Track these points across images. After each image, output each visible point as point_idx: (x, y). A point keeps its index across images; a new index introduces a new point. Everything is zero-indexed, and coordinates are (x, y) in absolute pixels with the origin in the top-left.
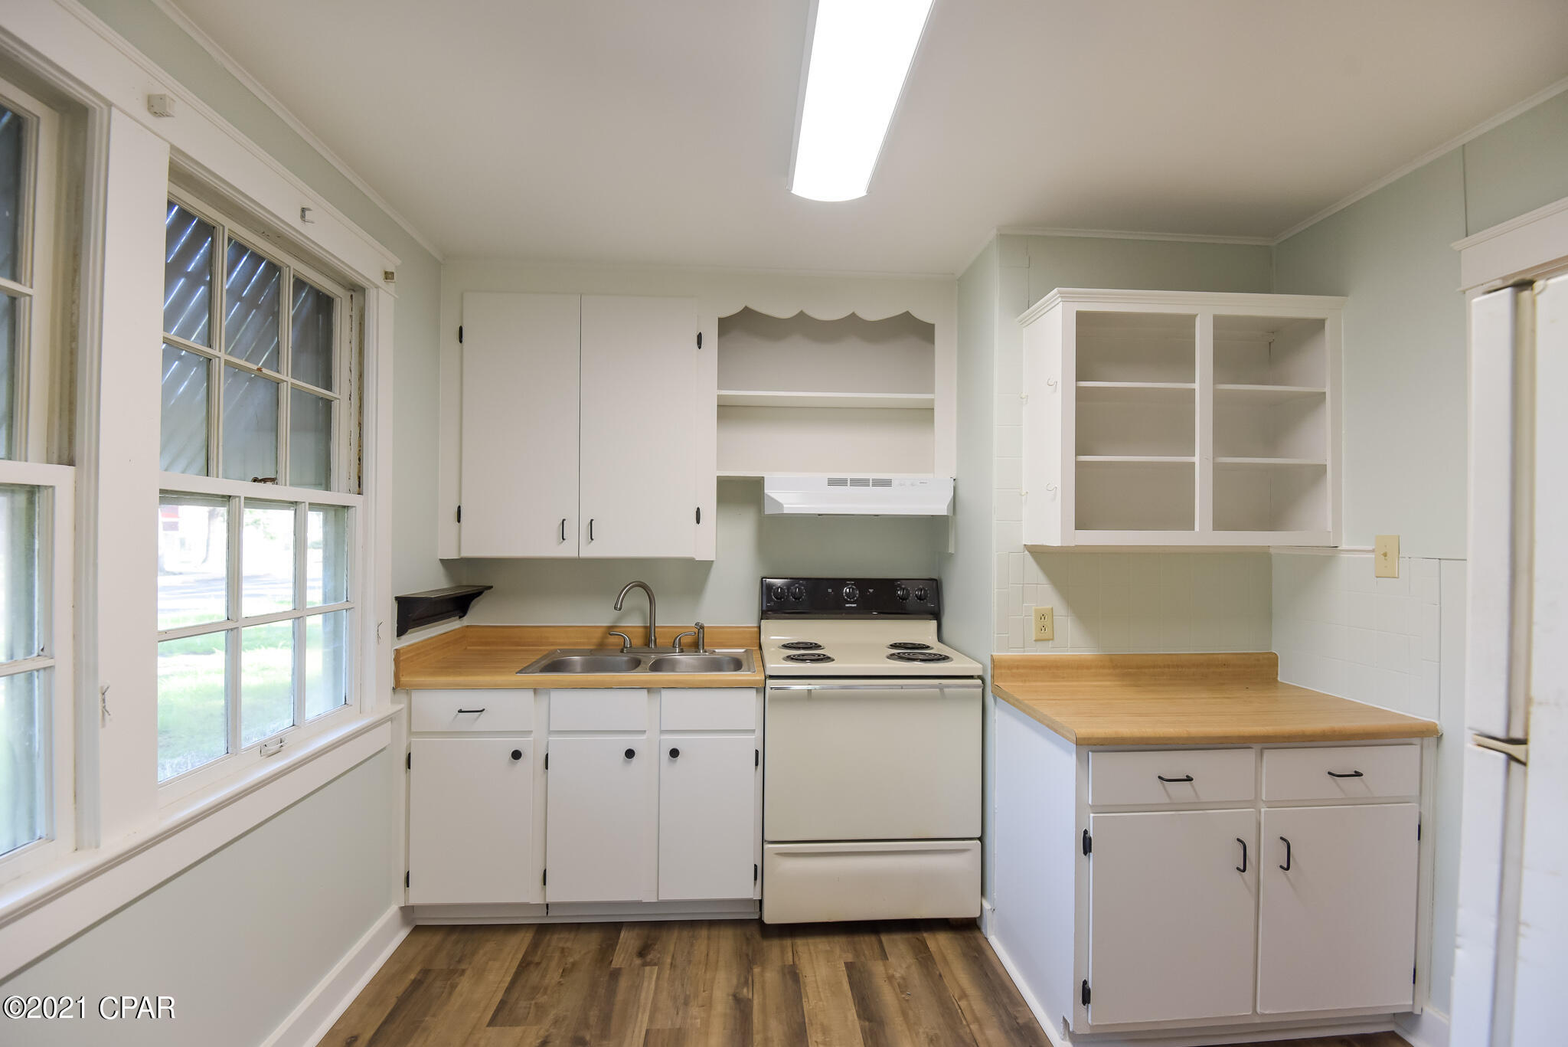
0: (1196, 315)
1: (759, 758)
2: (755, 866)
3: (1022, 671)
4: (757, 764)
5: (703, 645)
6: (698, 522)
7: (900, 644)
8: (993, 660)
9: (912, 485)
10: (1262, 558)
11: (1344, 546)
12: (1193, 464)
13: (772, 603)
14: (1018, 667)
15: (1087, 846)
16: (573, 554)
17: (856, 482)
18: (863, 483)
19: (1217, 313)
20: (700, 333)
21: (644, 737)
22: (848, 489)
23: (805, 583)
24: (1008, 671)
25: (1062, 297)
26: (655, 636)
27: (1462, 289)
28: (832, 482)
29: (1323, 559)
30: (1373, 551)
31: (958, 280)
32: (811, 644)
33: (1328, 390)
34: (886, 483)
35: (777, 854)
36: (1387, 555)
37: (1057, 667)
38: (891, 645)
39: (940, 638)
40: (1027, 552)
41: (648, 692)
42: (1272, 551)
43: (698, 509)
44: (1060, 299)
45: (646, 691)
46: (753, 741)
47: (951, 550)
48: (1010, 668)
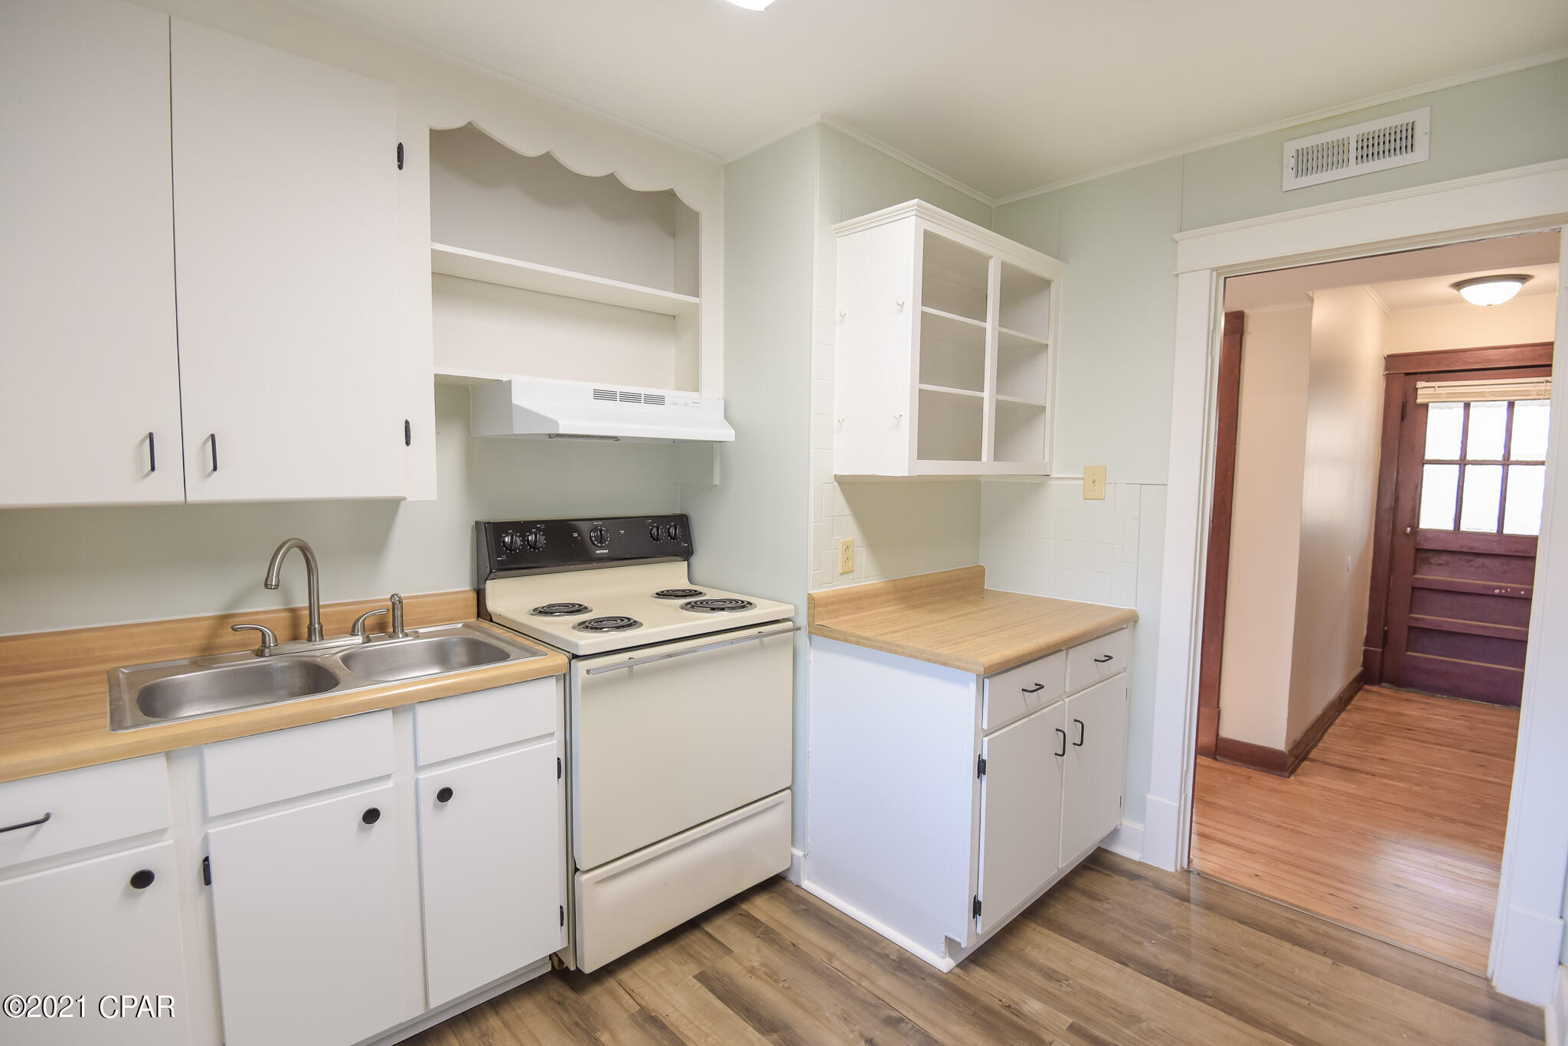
0: (990, 257)
1: (565, 768)
2: (561, 907)
3: (835, 606)
4: (559, 777)
5: (402, 626)
6: (408, 443)
7: (668, 591)
8: (811, 599)
9: (686, 404)
10: (972, 485)
11: (1054, 475)
12: (982, 399)
13: (504, 557)
14: (832, 603)
15: (981, 768)
16: (175, 496)
17: (628, 397)
18: (633, 398)
19: (1005, 260)
20: (400, 144)
21: (390, 784)
22: (618, 406)
23: (543, 527)
24: (825, 609)
25: (917, 210)
26: (319, 623)
27: (1176, 272)
28: (599, 395)
29: (1034, 485)
30: (1082, 479)
31: (725, 166)
32: (573, 605)
33: (1050, 343)
34: (658, 400)
35: (598, 882)
36: (1094, 483)
37: (860, 599)
38: (657, 594)
39: (690, 580)
40: (836, 483)
41: (394, 713)
42: (981, 478)
43: (407, 422)
44: (914, 212)
45: (390, 713)
46: (554, 748)
47: (716, 481)
48: (826, 605)
